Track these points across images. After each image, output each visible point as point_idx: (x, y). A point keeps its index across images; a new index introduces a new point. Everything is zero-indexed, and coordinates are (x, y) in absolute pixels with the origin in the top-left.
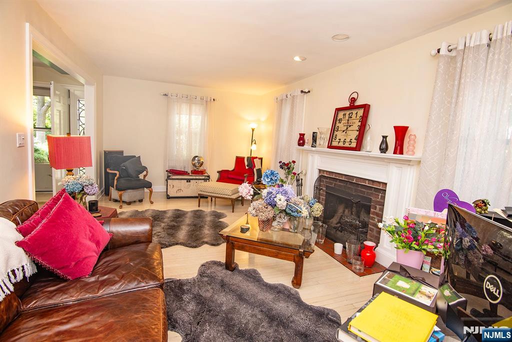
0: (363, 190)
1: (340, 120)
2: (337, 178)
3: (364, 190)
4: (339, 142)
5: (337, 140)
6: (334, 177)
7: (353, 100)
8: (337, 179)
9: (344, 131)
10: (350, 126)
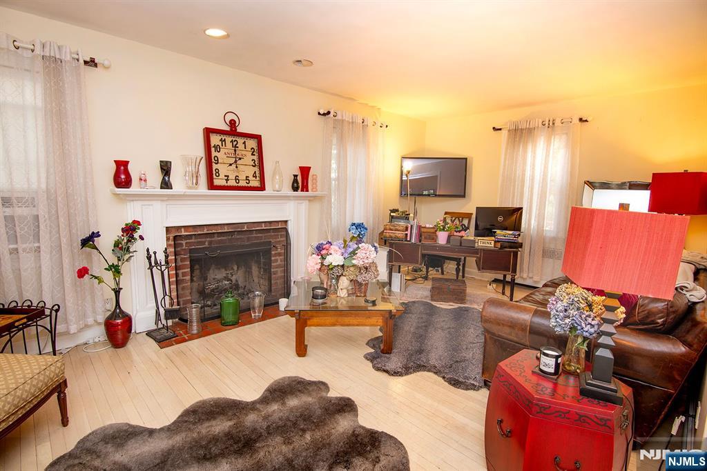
0: (259, 235)
1: (217, 148)
2: (214, 231)
3: (261, 235)
4: (227, 180)
5: (222, 176)
6: (205, 231)
7: (233, 123)
8: (214, 233)
9: (231, 165)
10: (240, 159)
